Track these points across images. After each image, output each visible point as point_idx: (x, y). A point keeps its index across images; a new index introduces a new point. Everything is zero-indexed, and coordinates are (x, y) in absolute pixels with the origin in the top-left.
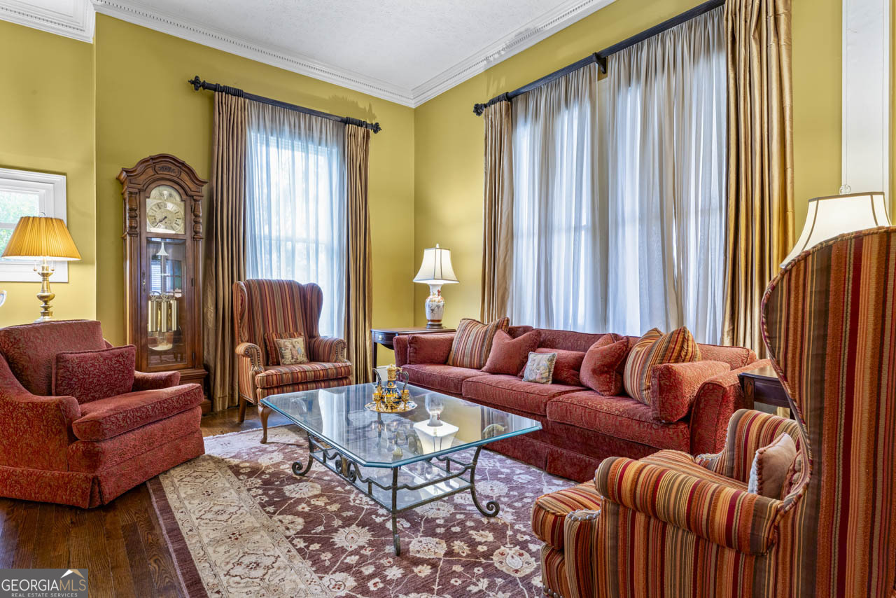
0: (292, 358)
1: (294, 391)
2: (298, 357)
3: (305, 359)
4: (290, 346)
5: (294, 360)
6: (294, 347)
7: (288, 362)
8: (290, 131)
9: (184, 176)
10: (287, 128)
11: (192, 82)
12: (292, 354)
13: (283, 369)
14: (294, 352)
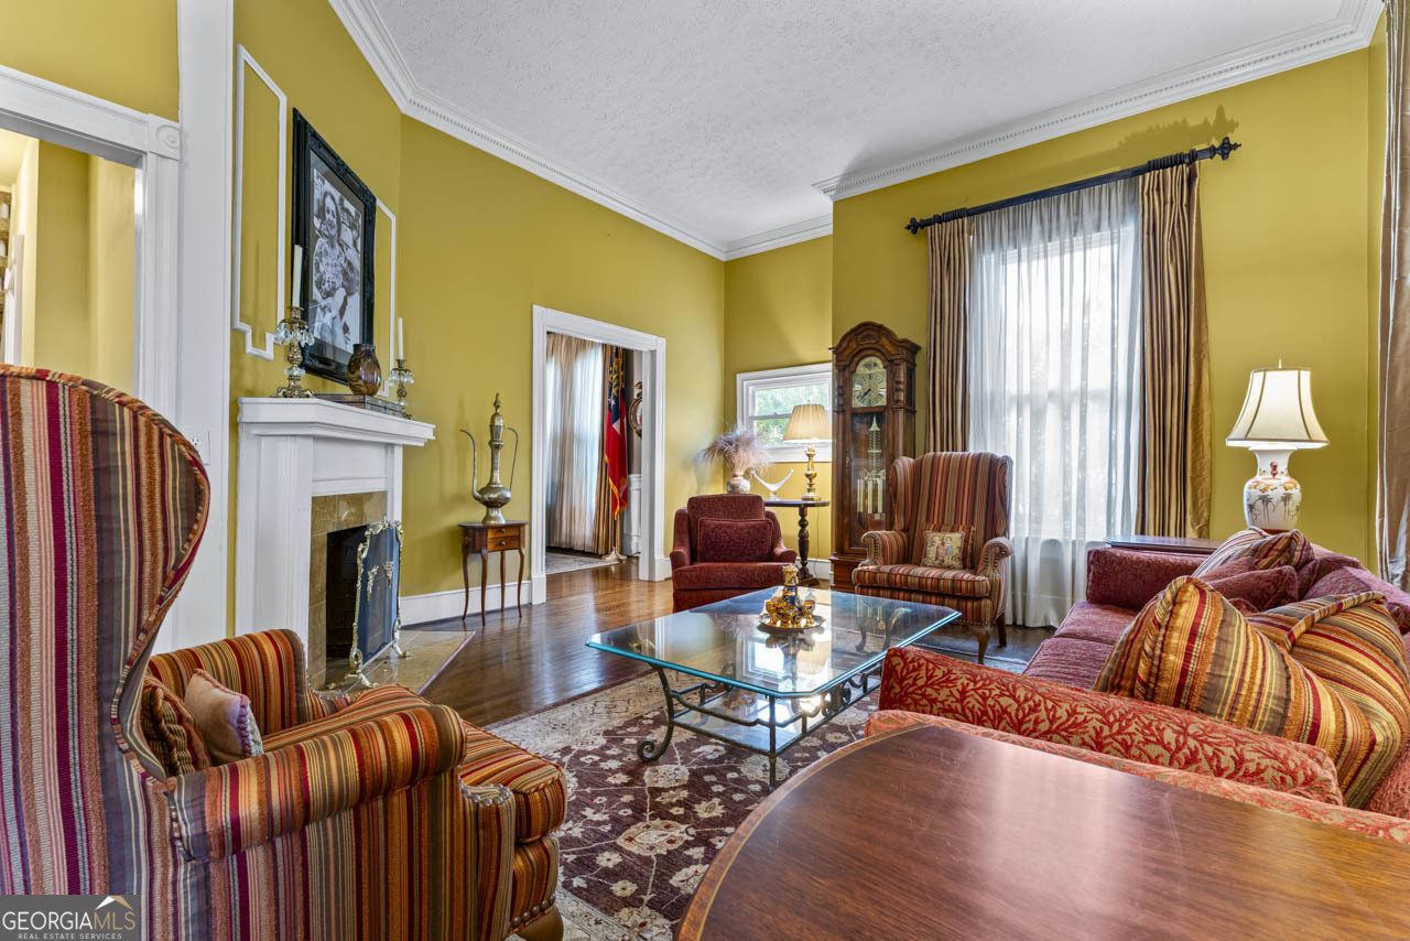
0: (937, 559)
1: (924, 602)
2: (946, 558)
3: (957, 563)
4: (938, 542)
5: (937, 562)
6: (943, 544)
7: (929, 562)
8: (1043, 231)
9: (884, 341)
10: (1036, 228)
11: (908, 228)
12: (937, 554)
13: (919, 571)
14: (941, 551)
